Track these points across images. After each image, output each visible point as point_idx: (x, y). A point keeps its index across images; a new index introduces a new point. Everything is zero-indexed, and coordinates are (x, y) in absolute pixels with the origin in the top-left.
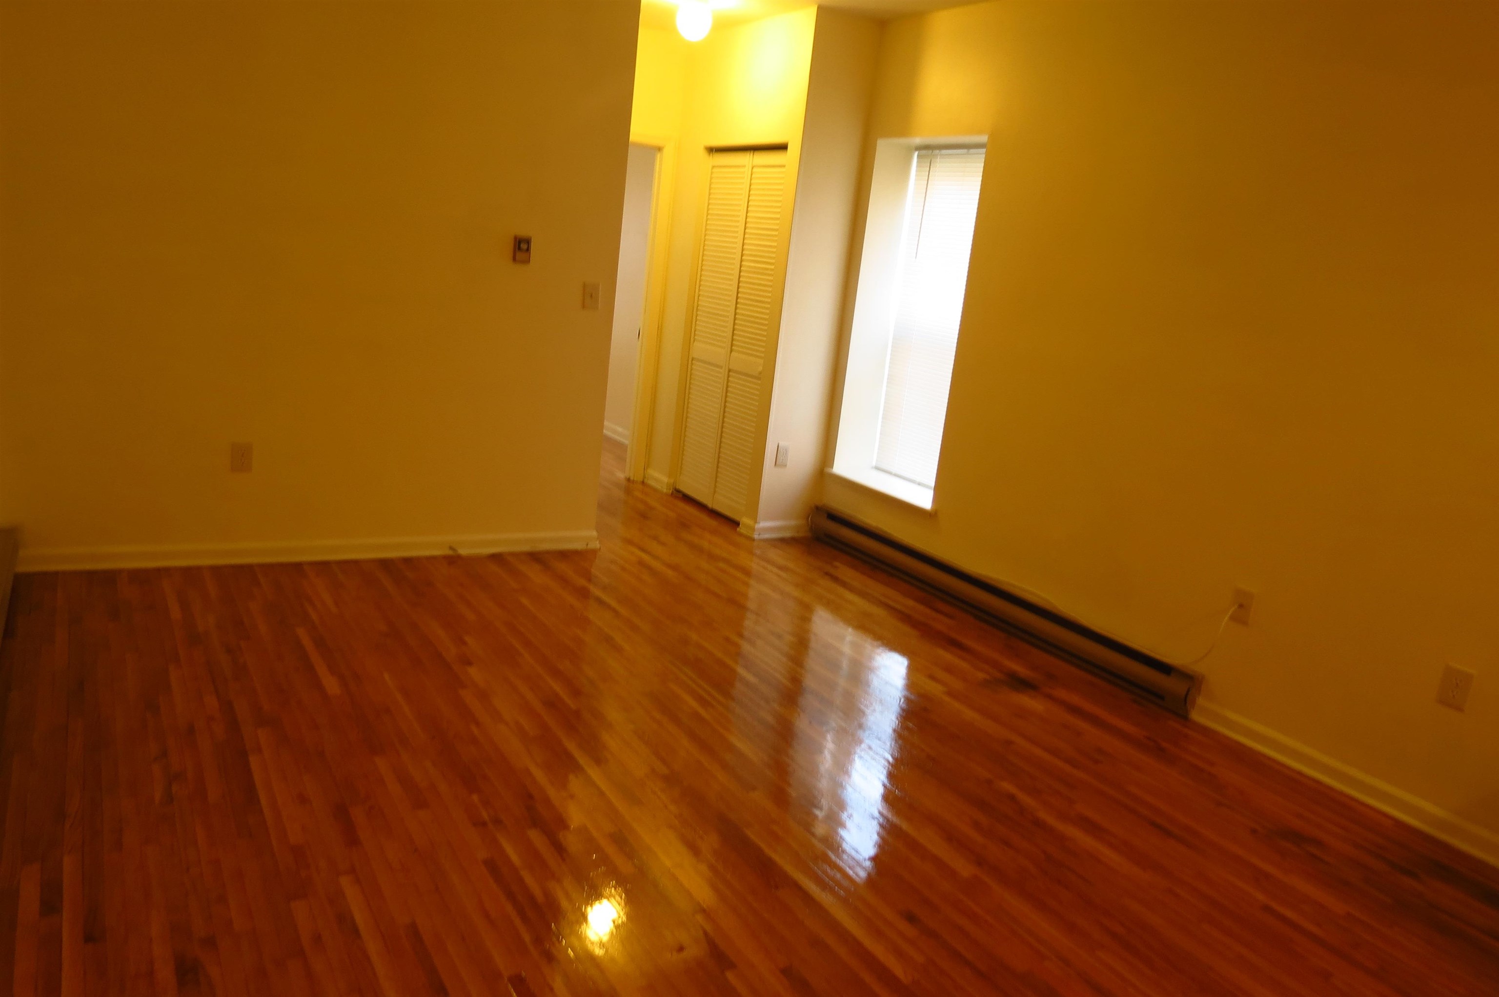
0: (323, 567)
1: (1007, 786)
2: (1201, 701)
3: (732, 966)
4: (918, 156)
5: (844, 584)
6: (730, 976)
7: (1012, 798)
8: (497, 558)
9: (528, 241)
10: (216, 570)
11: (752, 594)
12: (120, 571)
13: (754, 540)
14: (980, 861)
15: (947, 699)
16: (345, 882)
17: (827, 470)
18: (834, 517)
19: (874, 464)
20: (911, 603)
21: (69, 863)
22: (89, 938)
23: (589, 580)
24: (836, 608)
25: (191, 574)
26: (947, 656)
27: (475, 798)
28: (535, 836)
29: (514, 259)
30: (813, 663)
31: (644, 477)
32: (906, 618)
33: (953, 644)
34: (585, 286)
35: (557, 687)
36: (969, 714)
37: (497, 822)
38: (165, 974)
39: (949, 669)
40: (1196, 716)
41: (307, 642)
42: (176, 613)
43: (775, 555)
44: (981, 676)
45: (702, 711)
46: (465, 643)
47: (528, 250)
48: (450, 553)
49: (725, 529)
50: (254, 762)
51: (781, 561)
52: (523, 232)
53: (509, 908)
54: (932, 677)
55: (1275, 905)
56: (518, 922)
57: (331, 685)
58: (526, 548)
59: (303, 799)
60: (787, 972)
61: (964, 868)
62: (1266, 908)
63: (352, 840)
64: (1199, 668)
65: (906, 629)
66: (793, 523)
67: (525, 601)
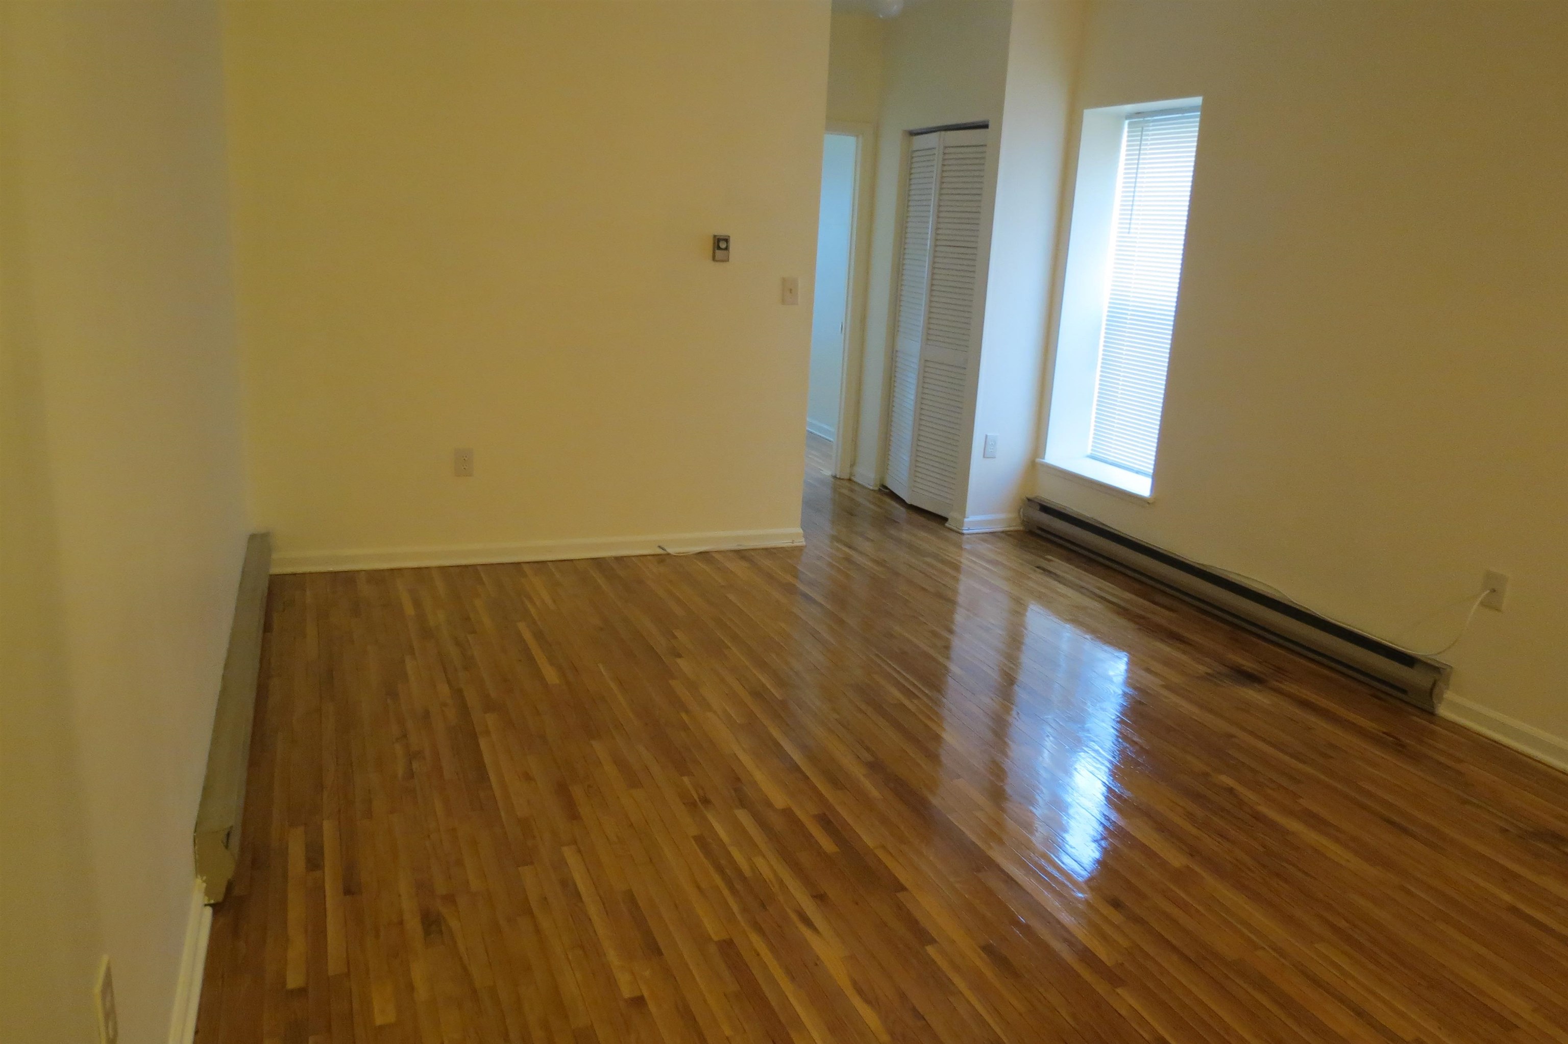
0: (540, 566)
1: (1226, 780)
2: (1449, 695)
3: (933, 941)
4: (1129, 124)
5: (1056, 577)
6: (930, 950)
7: (1231, 790)
8: (704, 556)
9: (727, 240)
10: (443, 570)
11: (961, 588)
12: (358, 572)
13: (963, 534)
14: (1193, 852)
15: (1165, 693)
16: (568, 853)
17: (1038, 460)
18: (1046, 509)
19: (1089, 452)
20: (1128, 595)
21: (328, 828)
22: (348, 891)
23: (796, 577)
24: (1045, 600)
25: (420, 574)
26: (1165, 649)
27: (686, 779)
28: (742, 816)
29: (714, 259)
30: (1026, 659)
31: (851, 474)
32: (1123, 611)
33: (1173, 637)
34: (784, 280)
35: (765, 680)
36: (1187, 707)
37: (706, 801)
38: (413, 924)
39: (1167, 662)
40: (1443, 711)
41: (527, 635)
42: (410, 610)
43: (984, 548)
44: (1202, 669)
45: (907, 702)
46: (675, 637)
47: (727, 249)
48: (660, 551)
49: (933, 525)
50: (483, 743)
51: (992, 556)
52: (721, 232)
53: (718, 880)
54: (1148, 670)
55: (1522, 906)
56: (726, 892)
57: (551, 675)
58: (734, 546)
59: (528, 777)
60: (988, 950)
61: (1177, 859)
62: (1513, 910)
63: (573, 815)
64: (1444, 659)
65: (1122, 621)
66: (1002, 516)
67: (732, 597)
